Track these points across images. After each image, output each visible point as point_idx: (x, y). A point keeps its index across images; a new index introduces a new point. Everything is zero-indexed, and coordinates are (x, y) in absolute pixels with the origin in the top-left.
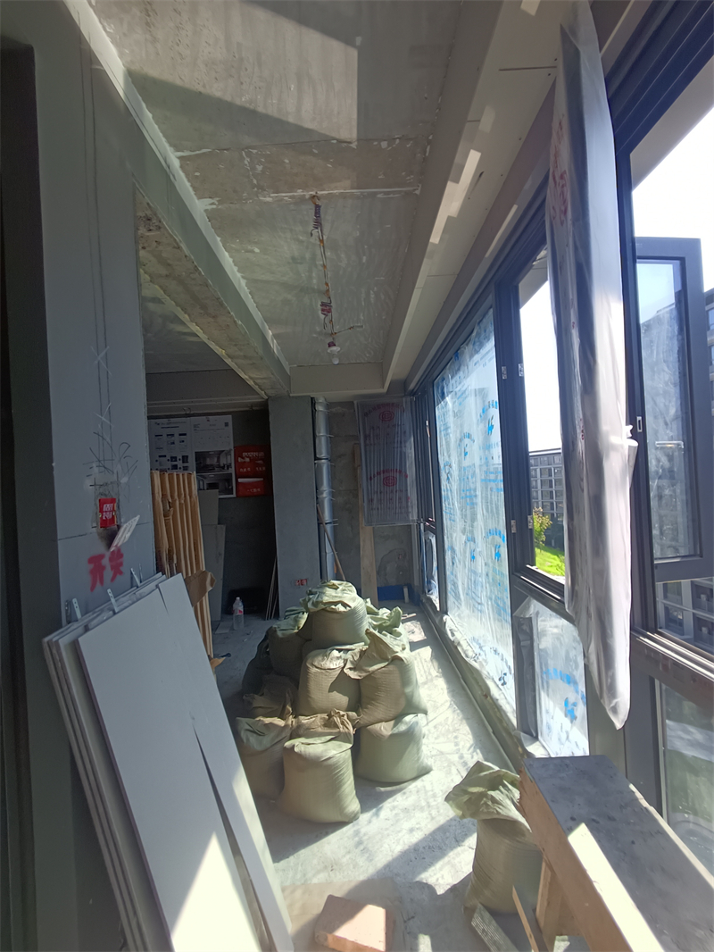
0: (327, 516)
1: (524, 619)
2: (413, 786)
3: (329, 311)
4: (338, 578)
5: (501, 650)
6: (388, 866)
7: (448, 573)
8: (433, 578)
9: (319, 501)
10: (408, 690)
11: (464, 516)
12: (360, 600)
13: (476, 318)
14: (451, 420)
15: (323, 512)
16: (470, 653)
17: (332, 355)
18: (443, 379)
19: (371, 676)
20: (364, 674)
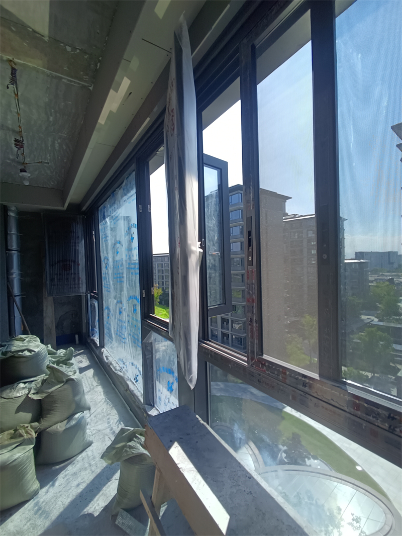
0: (16, 290)
1: (148, 343)
2: (80, 457)
3: (22, 146)
4: (25, 332)
5: (135, 363)
6: (61, 515)
7: (105, 323)
8: (95, 327)
9: (9, 282)
10: (77, 398)
11: (115, 289)
12: (43, 346)
13: (125, 175)
14: (109, 232)
15: (13, 288)
16: (118, 368)
17: (24, 178)
18: (105, 207)
19: (50, 396)
20: (45, 395)
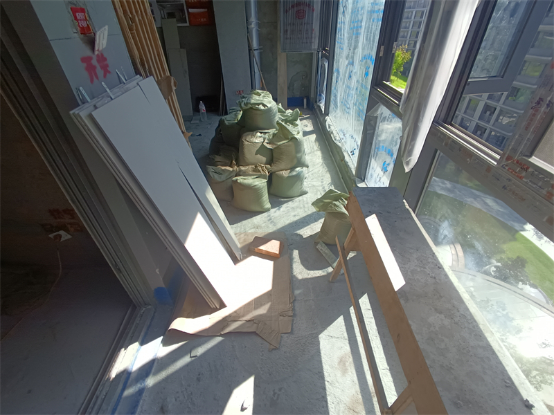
0: (255, 45)
1: (373, 117)
2: (298, 199)
5: (355, 136)
7: (333, 88)
8: (323, 92)
9: (249, 31)
10: (299, 155)
12: (274, 103)
15: (252, 41)
16: (338, 138)
19: (278, 147)
20: (275, 146)
